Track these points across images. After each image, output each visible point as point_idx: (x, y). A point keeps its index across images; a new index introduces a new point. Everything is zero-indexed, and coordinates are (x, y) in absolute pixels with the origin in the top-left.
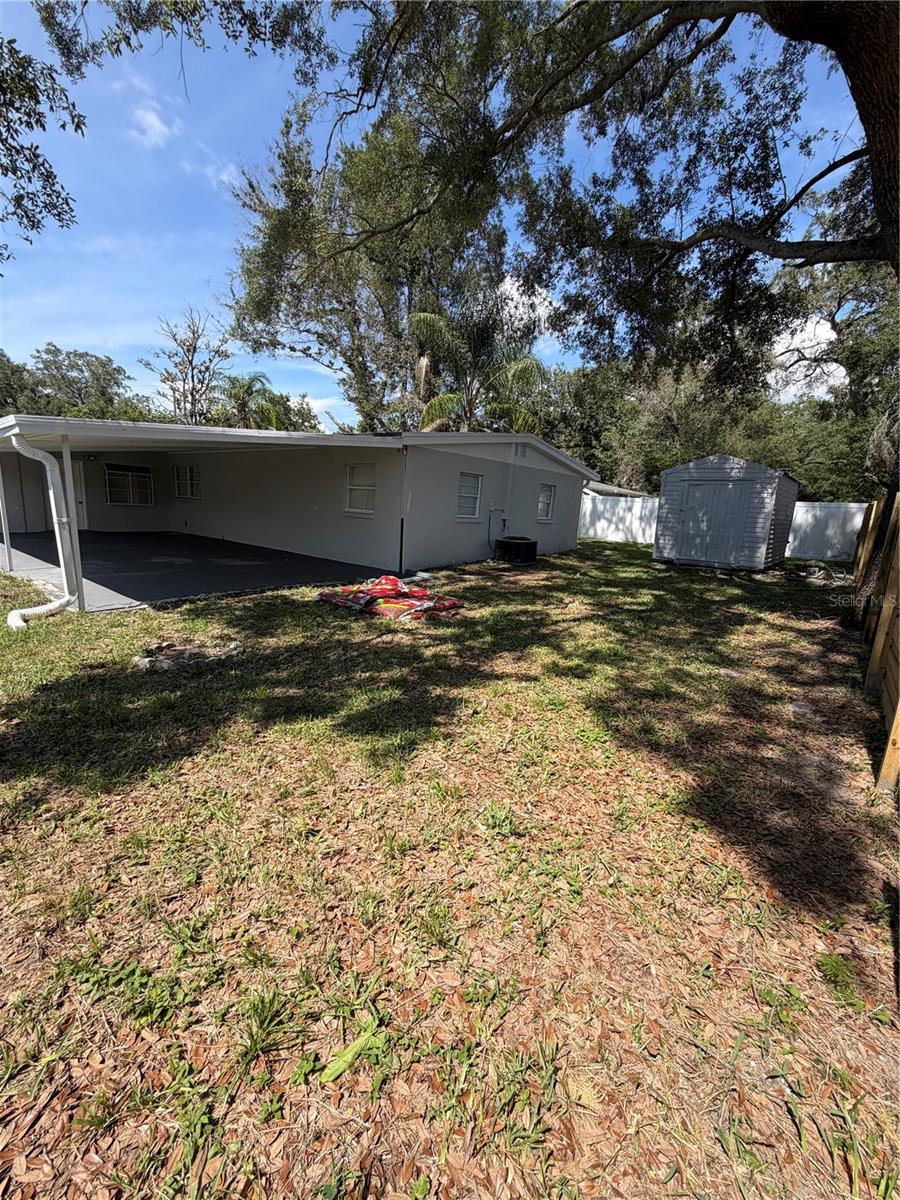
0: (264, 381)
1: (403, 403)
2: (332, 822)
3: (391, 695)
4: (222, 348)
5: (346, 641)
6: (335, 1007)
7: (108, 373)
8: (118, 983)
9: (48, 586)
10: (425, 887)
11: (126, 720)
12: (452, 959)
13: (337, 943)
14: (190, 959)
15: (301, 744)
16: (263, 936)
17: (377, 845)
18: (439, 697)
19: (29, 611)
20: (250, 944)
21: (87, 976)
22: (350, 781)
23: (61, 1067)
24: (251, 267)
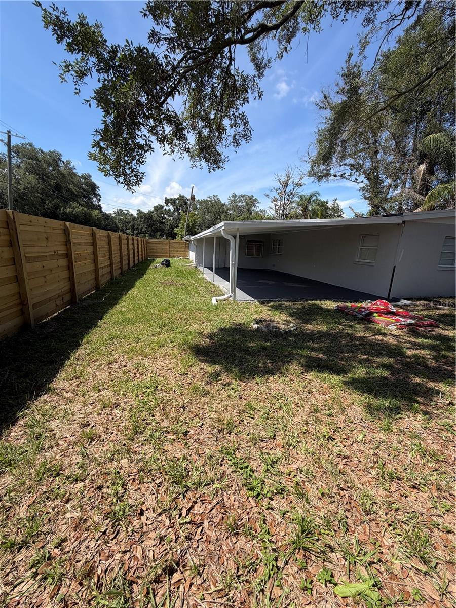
0: (317, 195)
1: (402, 195)
2: (342, 438)
3: (381, 373)
4: (300, 182)
5: (352, 334)
6: (344, 552)
7: (251, 201)
8: (241, 468)
9: (225, 289)
10: (408, 511)
11: (248, 350)
12: (432, 577)
13: (345, 511)
14: (269, 475)
15: (325, 386)
16: (304, 483)
17: (372, 464)
18: (419, 384)
19: (218, 298)
20: (297, 484)
21: (231, 458)
22: (354, 418)
23: (220, 492)
24: (322, 138)
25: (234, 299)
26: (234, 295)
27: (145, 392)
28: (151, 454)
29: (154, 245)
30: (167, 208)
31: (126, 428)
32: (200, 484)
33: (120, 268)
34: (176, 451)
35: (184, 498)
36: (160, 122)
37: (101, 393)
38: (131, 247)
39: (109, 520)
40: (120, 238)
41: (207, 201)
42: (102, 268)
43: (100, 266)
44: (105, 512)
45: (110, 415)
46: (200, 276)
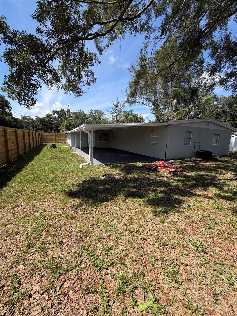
0: (132, 111)
1: (168, 113)
2: (143, 230)
3: (161, 195)
4: (124, 105)
5: (149, 178)
6: (142, 288)
7: (101, 114)
8: (92, 256)
9: (87, 159)
10: (171, 260)
11: (98, 191)
12: (180, 289)
13: (143, 267)
14: (107, 256)
15: (136, 205)
16: (124, 257)
17: (156, 241)
18: (176, 199)
19: (83, 164)
20: (121, 258)
21: (86, 251)
22: (149, 219)
23: (80, 272)
24: (131, 85)
25: (92, 164)
26: (92, 162)
27: (37, 222)
28: (38, 259)
29: (46, 136)
30: (54, 116)
31: (23, 246)
32: (68, 270)
33: (24, 150)
34: (54, 253)
35: (58, 280)
36: (45, 72)
37: (7, 227)
38: (31, 137)
39: (7, 307)
40: (23, 132)
41: (77, 112)
42: (12, 150)
43: (9, 149)
44: (5, 302)
45: (12, 239)
46: (73, 153)
